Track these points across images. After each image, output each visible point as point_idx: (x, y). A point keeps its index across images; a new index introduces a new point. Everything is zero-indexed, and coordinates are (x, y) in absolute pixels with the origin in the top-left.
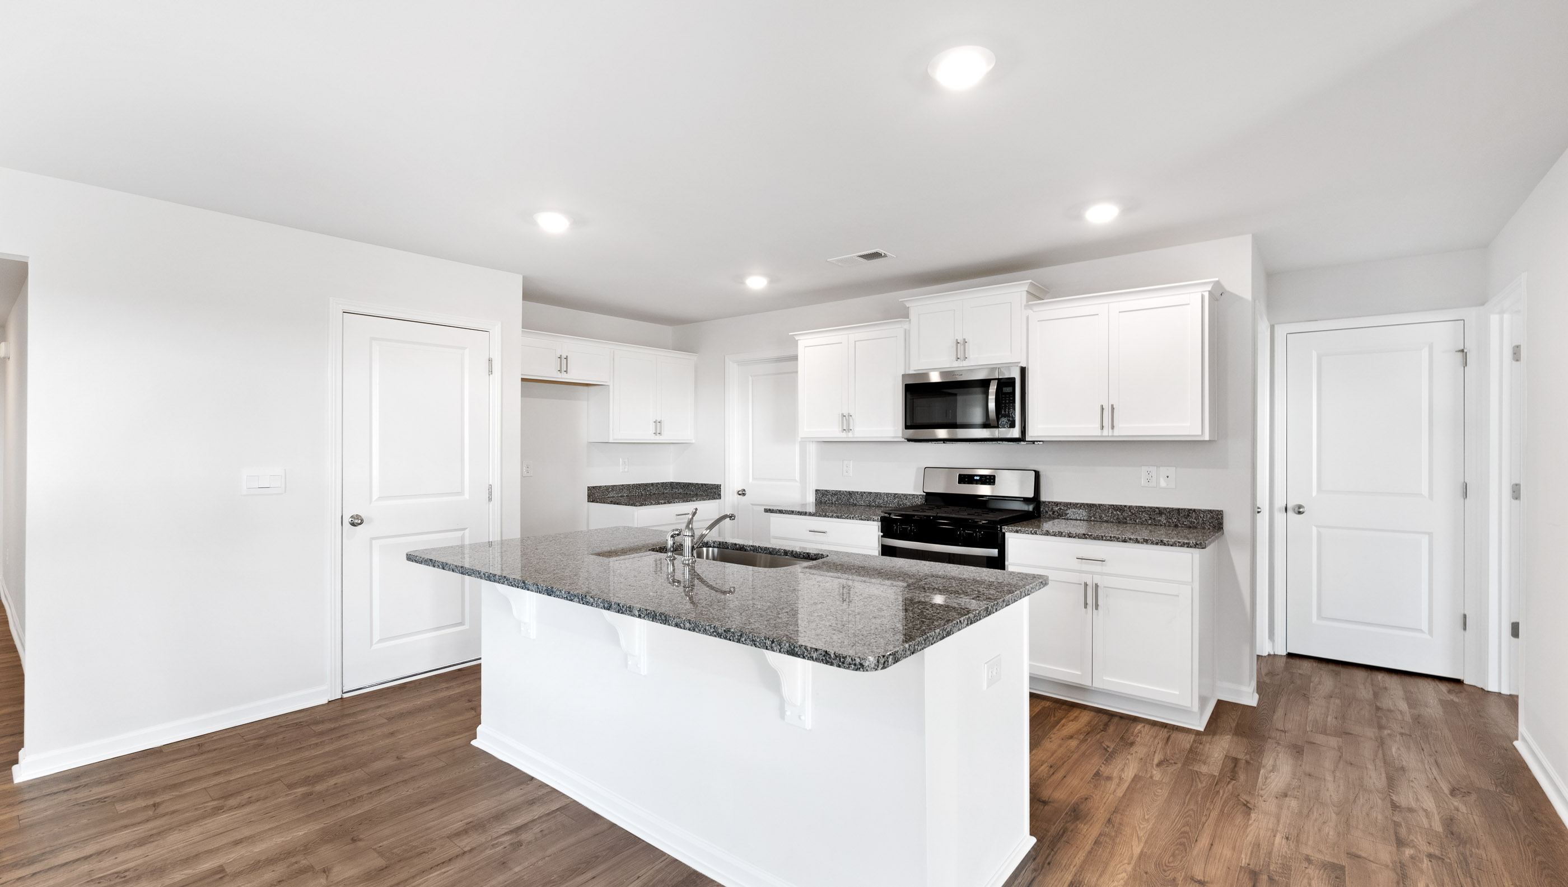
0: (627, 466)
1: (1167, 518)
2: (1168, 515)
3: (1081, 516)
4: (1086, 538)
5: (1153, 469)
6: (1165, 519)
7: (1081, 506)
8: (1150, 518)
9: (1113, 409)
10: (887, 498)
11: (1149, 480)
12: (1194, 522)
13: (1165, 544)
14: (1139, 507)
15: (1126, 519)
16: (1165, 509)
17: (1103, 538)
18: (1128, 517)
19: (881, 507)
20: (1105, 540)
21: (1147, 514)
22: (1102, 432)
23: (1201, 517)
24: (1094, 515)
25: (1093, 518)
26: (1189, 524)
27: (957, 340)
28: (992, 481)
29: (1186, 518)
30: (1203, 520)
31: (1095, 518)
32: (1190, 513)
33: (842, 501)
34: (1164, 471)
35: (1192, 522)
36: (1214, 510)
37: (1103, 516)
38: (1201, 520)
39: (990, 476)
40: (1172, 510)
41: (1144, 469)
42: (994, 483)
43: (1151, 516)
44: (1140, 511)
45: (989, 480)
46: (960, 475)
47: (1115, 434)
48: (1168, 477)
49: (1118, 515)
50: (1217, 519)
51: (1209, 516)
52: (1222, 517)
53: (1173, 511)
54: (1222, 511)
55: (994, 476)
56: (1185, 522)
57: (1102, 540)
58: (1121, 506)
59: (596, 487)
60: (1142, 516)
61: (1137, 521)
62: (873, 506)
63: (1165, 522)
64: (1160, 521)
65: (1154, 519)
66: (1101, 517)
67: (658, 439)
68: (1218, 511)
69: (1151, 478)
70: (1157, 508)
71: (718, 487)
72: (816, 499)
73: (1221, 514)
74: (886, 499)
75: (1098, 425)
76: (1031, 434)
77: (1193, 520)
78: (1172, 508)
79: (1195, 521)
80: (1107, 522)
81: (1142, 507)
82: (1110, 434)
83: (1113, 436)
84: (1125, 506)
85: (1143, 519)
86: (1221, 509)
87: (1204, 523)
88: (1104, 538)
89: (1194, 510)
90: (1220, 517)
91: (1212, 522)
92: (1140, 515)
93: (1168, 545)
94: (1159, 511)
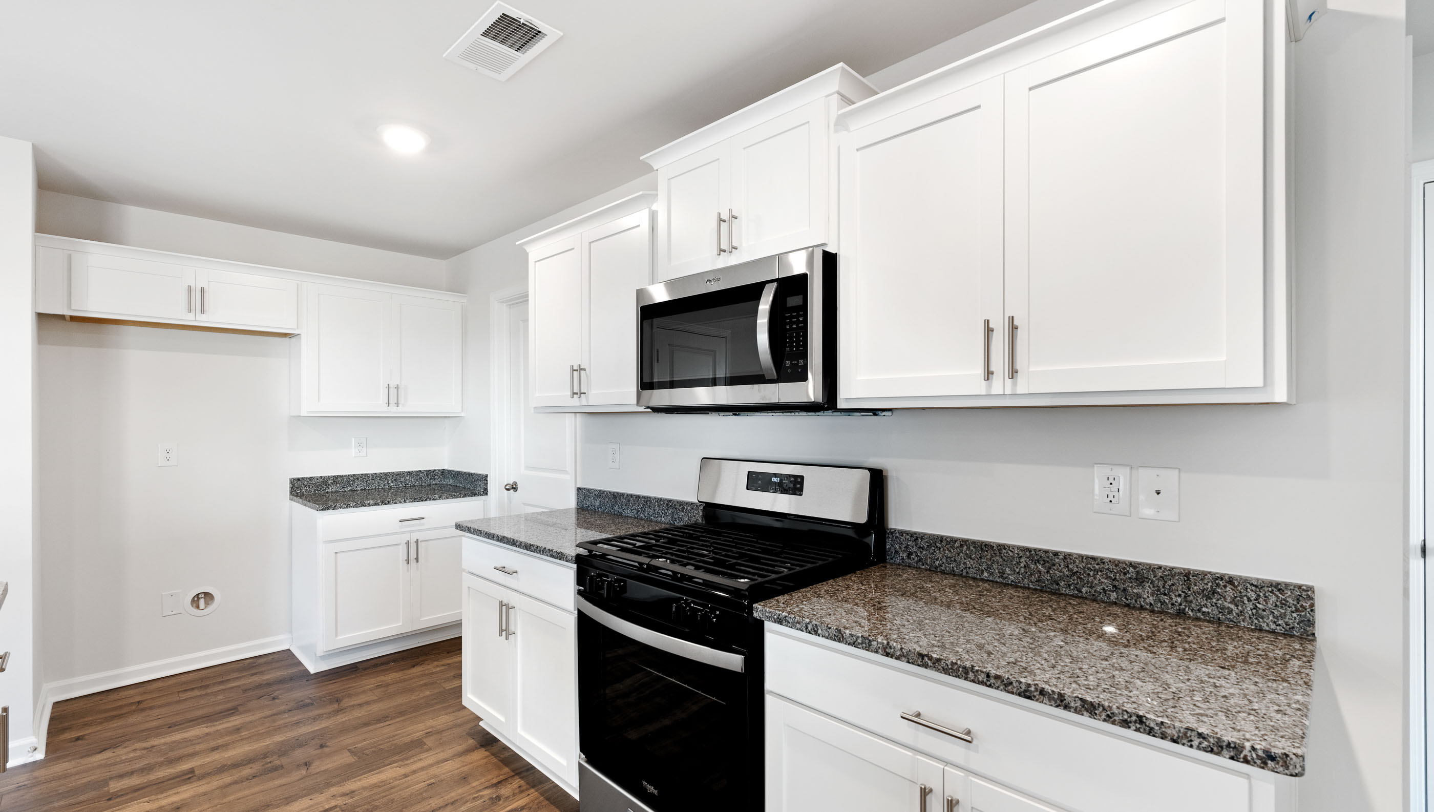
0: (365, 449)
1: (1157, 592)
2: (1161, 584)
3: (962, 566)
4: (926, 666)
5: (1122, 476)
6: (1152, 595)
7: (962, 546)
8: (1114, 586)
9: (1013, 328)
10: (659, 506)
11: (1111, 498)
12: (1230, 611)
13: (1150, 732)
14: (1087, 557)
15: (1058, 584)
16: (1152, 568)
17: (967, 673)
18: (1061, 578)
19: (651, 521)
20: (973, 681)
21: (1108, 578)
22: (990, 387)
23: (1249, 600)
24: (989, 567)
25: (986, 574)
26: (1216, 612)
27: (719, 214)
28: (799, 486)
29: (1208, 598)
30: (1256, 608)
31: (991, 574)
32: (1218, 585)
33: (606, 508)
34: (1148, 478)
35: (1223, 608)
36: (1287, 585)
37: (1008, 571)
38: (1250, 606)
39: (796, 477)
40: (1171, 572)
41: (1099, 475)
42: (801, 490)
43: (1117, 583)
44: (1089, 569)
45: (794, 486)
46: (750, 474)
47: (1020, 390)
48: (1158, 493)
49: (1040, 572)
50: (1297, 610)
51: (1273, 599)
52: (1312, 605)
53: (1173, 576)
54: (1311, 589)
55: (802, 477)
56: (1206, 606)
57: (966, 679)
58: (1046, 552)
59: (303, 478)
60: (1096, 582)
61: (1084, 590)
62: (642, 519)
63: (1151, 600)
64: (1138, 596)
65: (1125, 590)
66: (1002, 573)
67: (394, 411)
68: (1300, 587)
69: (1116, 494)
70: (1131, 564)
71: (485, 478)
72: (577, 503)
73: (1308, 596)
74: (658, 509)
75: (980, 371)
76: (847, 394)
77: (1226, 604)
78: (1172, 569)
79: (1232, 606)
80: (1015, 586)
81: (1094, 558)
82: (1008, 391)
83: (1014, 395)
84: (1056, 554)
85: (1099, 589)
86: (1310, 583)
87: (1259, 616)
88: (971, 675)
89: (1231, 581)
90: (1307, 605)
91: (1283, 616)
92: (1091, 579)
93: (1163, 737)
94: (1138, 573)
